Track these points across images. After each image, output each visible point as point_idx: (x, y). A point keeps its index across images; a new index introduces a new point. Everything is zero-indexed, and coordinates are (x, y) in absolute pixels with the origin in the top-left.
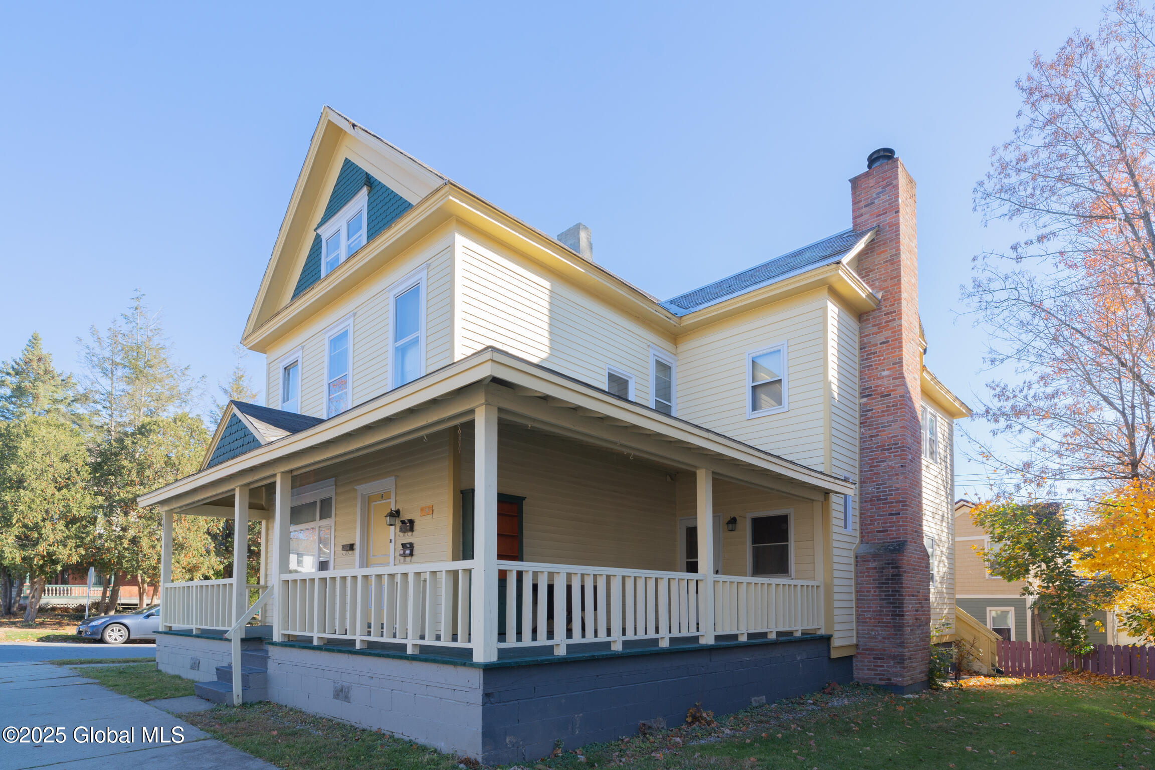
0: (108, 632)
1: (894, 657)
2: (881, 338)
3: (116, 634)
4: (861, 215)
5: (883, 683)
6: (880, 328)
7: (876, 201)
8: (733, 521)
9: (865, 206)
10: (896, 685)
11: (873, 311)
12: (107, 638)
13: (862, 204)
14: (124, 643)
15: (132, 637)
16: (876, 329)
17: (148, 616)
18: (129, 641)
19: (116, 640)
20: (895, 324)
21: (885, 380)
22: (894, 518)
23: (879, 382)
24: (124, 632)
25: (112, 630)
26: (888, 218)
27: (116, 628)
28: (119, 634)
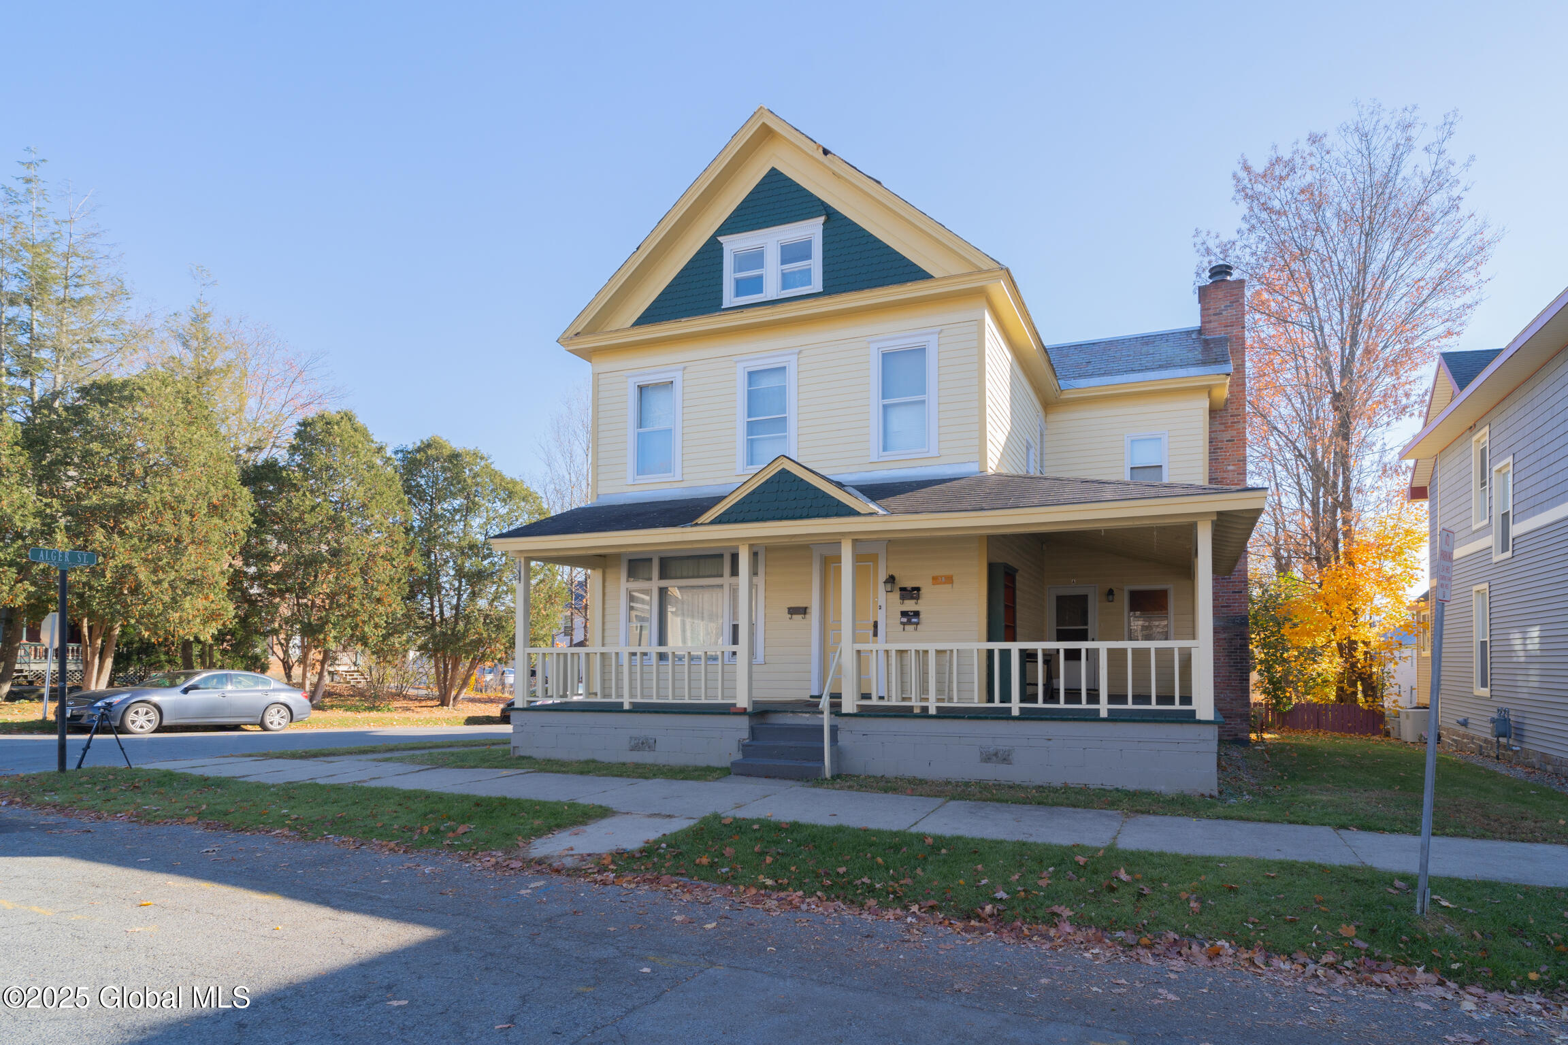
0: (131, 716)
1: (1241, 716)
2: (1227, 436)
3: (141, 719)
4: (1210, 322)
5: (1231, 738)
6: (1227, 427)
7: (1224, 313)
8: (1111, 592)
9: (1214, 315)
10: (1242, 739)
11: (1221, 410)
12: (131, 727)
13: (1211, 312)
14: (154, 732)
15: (166, 722)
16: (1222, 427)
17: (186, 691)
18: (161, 729)
19: (142, 727)
20: (1240, 426)
21: (1230, 474)
22: (1237, 596)
23: (1225, 475)
24: (154, 716)
25: (137, 713)
26: (1235, 331)
27: (142, 709)
28: (146, 718)
